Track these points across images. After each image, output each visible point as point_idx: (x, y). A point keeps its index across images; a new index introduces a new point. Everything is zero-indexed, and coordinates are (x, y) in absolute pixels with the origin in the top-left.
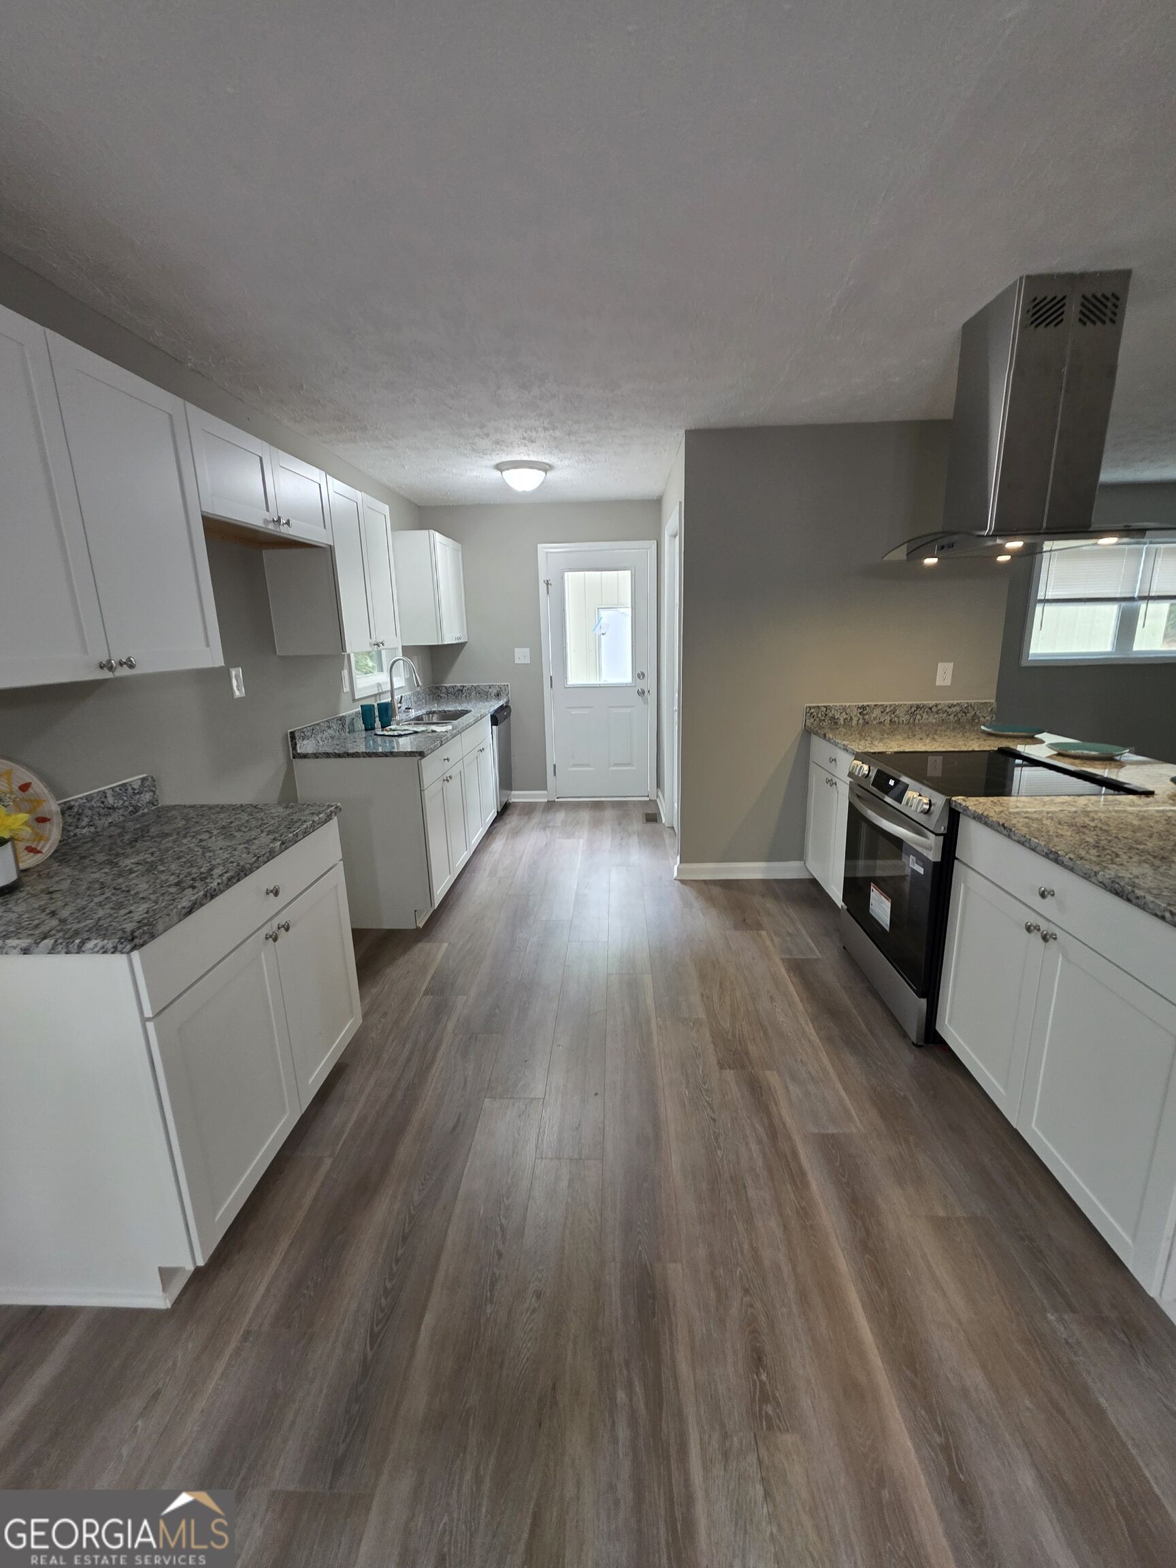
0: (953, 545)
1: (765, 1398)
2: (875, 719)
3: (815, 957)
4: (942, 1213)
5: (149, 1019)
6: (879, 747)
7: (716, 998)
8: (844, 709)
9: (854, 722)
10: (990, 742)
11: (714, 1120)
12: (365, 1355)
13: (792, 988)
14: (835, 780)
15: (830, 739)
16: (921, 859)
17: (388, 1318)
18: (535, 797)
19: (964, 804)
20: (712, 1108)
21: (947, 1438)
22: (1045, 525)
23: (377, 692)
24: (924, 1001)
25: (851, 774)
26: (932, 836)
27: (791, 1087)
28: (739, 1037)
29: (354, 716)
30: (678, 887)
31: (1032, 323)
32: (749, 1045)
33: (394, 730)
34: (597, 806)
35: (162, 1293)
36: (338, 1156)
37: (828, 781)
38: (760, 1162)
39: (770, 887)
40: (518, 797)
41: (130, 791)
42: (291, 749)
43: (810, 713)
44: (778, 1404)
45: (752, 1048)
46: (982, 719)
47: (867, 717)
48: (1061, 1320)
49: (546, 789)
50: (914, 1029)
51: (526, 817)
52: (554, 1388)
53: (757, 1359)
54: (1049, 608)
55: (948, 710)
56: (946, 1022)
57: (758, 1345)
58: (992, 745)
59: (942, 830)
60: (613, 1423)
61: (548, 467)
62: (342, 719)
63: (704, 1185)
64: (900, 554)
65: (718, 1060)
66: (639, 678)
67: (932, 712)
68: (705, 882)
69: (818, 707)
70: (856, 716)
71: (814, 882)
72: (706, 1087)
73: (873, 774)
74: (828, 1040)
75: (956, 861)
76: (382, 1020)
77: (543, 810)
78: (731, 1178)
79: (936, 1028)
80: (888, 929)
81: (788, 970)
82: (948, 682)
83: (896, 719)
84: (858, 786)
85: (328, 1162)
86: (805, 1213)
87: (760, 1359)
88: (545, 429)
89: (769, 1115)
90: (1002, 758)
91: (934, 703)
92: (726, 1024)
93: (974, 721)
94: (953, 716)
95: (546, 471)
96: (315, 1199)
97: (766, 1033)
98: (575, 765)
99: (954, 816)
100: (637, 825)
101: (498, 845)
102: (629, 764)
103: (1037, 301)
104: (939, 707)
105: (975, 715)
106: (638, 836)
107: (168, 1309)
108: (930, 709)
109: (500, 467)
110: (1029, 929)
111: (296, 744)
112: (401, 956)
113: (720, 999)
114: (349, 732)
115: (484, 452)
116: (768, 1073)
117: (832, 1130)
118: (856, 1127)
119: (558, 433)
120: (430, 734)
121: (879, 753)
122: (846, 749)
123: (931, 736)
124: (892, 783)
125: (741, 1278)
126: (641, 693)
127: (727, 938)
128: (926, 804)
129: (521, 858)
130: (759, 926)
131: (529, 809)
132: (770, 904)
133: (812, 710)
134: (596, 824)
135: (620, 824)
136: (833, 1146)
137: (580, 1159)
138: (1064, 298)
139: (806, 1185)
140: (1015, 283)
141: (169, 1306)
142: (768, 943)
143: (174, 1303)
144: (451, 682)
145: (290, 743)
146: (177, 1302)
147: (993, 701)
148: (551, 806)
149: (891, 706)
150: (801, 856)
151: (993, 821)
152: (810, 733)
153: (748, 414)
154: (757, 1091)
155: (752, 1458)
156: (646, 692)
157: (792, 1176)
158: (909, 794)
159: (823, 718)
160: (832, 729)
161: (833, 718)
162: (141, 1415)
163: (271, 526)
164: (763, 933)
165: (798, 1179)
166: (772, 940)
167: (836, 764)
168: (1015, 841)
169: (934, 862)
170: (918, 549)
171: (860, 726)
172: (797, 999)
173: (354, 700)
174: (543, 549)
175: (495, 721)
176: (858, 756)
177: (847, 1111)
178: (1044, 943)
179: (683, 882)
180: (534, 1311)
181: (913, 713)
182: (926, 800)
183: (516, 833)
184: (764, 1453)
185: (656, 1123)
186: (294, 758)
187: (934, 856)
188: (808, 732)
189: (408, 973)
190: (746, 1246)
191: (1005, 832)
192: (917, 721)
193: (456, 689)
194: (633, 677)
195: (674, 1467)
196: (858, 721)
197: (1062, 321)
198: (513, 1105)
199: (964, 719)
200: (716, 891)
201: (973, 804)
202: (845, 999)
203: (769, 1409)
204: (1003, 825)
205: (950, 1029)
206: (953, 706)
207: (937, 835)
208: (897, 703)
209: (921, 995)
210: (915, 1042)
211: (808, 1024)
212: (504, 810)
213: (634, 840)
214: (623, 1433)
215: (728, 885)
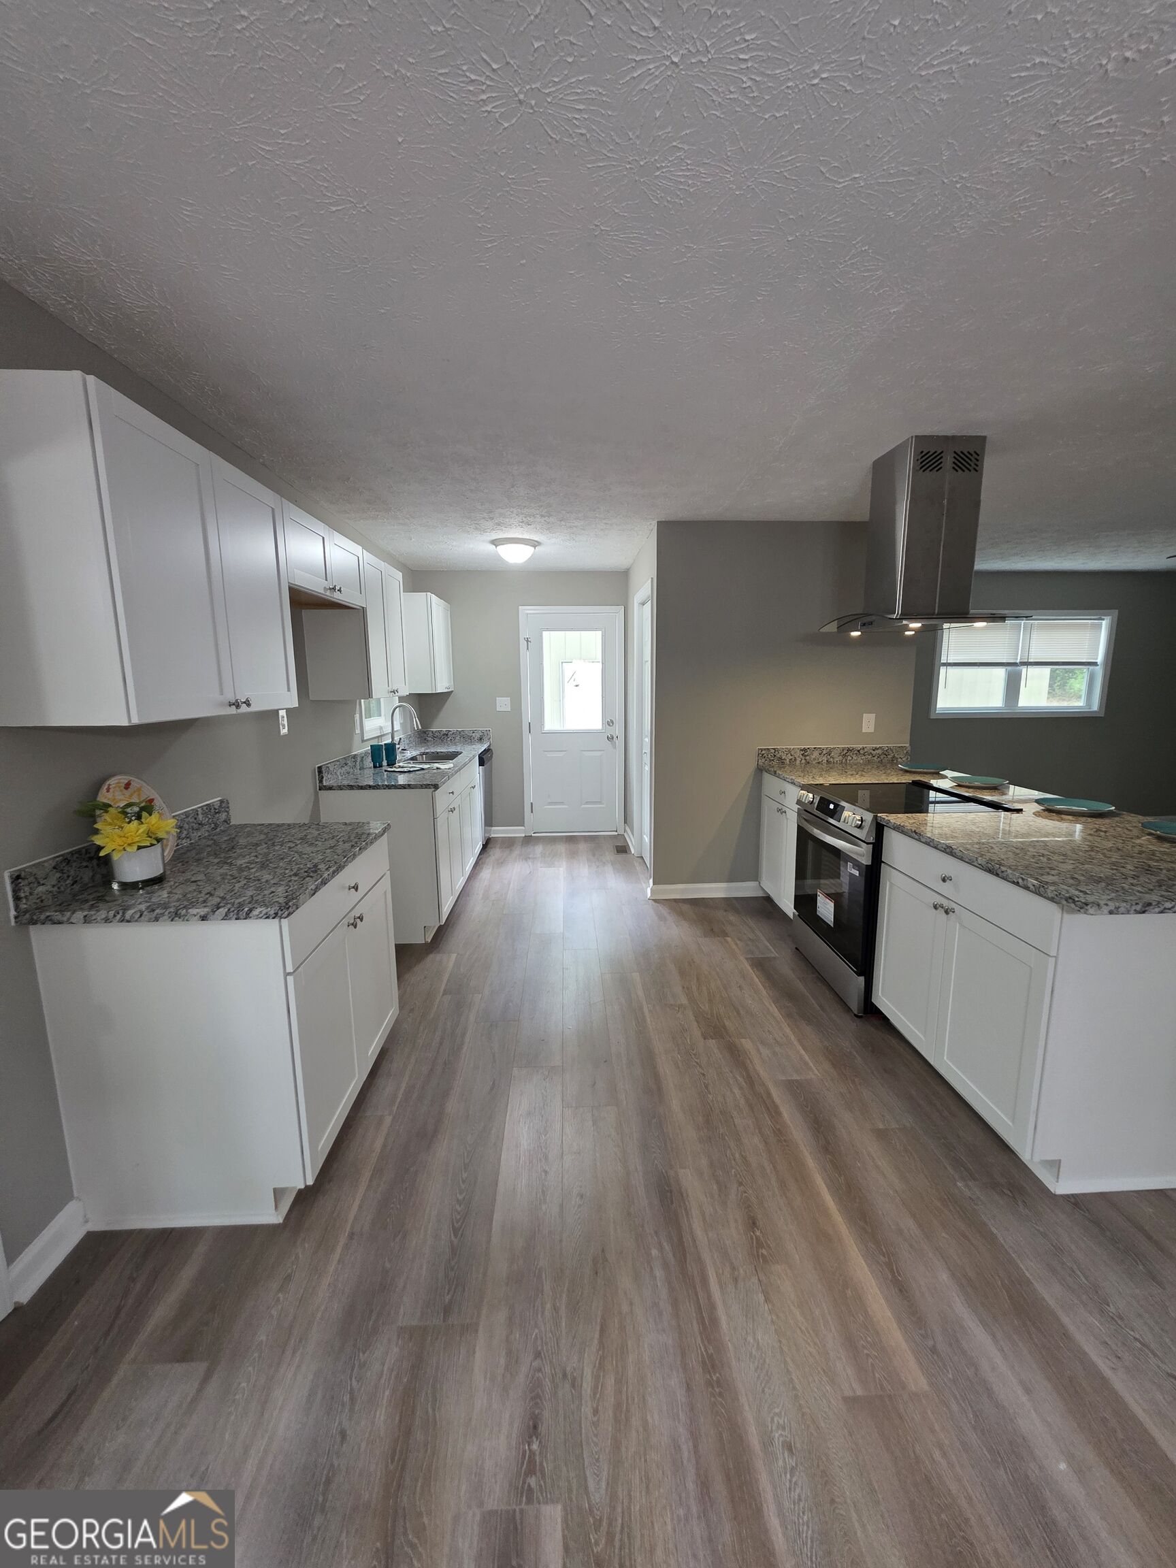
0: (872, 622)
1: (760, 1245)
2: (814, 759)
3: (773, 956)
4: (881, 1126)
5: (289, 974)
6: (820, 781)
7: (694, 987)
8: (790, 751)
9: (798, 762)
10: (906, 777)
11: (704, 1075)
12: (452, 1242)
13: (756, 980)
14: (784, 809)
15: (779, 775)
16: (857, 864)
17: (465, 1218)
18: (515, 832)
19: (887, 818)
20: (700, 1067)
21: (889, 1258)
22: (936, 611)
23: (379, 734)
24: (862, 979)
25: (799, 802)
26: (864, 845)
27: (762, 1050)
28: (717, 1016)
29: (363, 755)
30: (652, 905)
31: (921, 468)
32: (725, 1021)
33: (402, 767)
34: (571, 840)
35: (274, 1211)
36: (396, 1113)
37: (779, 810)
38: (742, 1102)
39: (731, 904)
40: (499, 832)
41: (213, 811)
42: (318, 782)
43: (761, 754)
44: (769, 1247)
45: (727, 1023)
46: (899, 760)
47: (807, 758)
48: (967, 1186)
49: (523, 826)
50: (855, 1003)
51: (509, 849)
52: (603, 1251)
53: (753, 1224)
54: (951, 670)
55: (873, 752)
56: (880, 994)
57: (752, 1215)
58: (908, 779)
59: (871, 840)
60: (651, 1268)
61: (537, 544)
62: (355, 757)
63: (701, 1118)
64: (832, 628)
65: (702, 1032)
66: (609, 725)
67: (860, 754)
68: (675, 900)
69: (768, 749)
70: (799, 757)
71: (768, 899)
72: (694, 1052)
73: (816, 801)
74: (788, 1016)
75: (882, 864)
76: (411, 1014)
77: (522, 845)
78: (721, 1112)
79: (873, 1001)
80: (832, 925)
81: (752, 965)
82: (872, 730)
83: (831, 759)
84: (804, 810)
85: (388, 1120)
86: (780, 1133)
87: (754, 1223)
88: (542, 516)
89: (746, 1069)
90: (916, 788)
91: (861, 746)
92: (705, 1007)
93: (893, 762)
94: (876, 757)
95: (535, 547)
96: (384, 1146)
97: (738, 1013)
98: (550, 804)
99: (879, 828)
100: (610, 855)
101: (486, 874)
102: (600, 803)
103: (924, 454)
104: (866, 750)
105: (894, 757)
106: (612, 864)
107: (280, 1224)
108: (859, 751)
109: (495, 543)
110: (935, 907)
111: (323, 778)
112: (415, 965)
113: (699, 989)
114: (360, 769)
115: (485, 531)
116: (743, 1040)
117: (796, 1077)
118: (815, 1075)
119: (552, 519)
120: (435, 771)
121: (820, 784)
122: (793, 783)
123: (860, 773)
124: (832, 806)
125: (736, 1176)
126: (611, 738)
127: (699, 944)
128: (859, 820)
129: (509, 884)
130: (725, 934)
131: (509, 843)
132: (732, 917)
133: (763, 752)
134: (572, 855)
135: (594, 855)
136: (797, 1088)
137: (600, 1106)
138: (942, 452)
139: (779, 1113)
140: (908, 439)
141: (281, 1220)
142: (734, 947)
143: (285, 1218)
144: (437, 727)
145: (317, 777)
146: (287, 1218)
147: (908, 745)
148: (528, 840)
149: (827, 748)
150: (755, 876)
151: (907, 829)
152: (762, 770)
153: (708, 511)
154: (735, 1054)
155: (755, 1280)
156: (615, 737)
157: (768, 1108)
158: (846, 814)
159: (772, 759)
160: (780, 768)
161: (780, 758)
162: (280, 1290)
163: (328, 593)
164: (729, 939)
165: (774, 1113)
166: (736, 944)
167: (785, 795)
168: (923, 843)
169: (866, 865)
170: (846, 624)
171: (803, 765)
172: (761, 986)
173: (363, 741)
174: (525, 610)
175: (482, 762)
176: (803, 787)
177: (806, 1064)
178: (946, 916)
179: (655, 901)
180: (580, 1206)
181: (845, 755)
182: (859, 818)
183: (501, 863)
184: (763, 1277)
185: (656, 1077)
186: (320, 790)
187: (866, 860)
188: (760, 770)
189: (425, 978)
190: (737, 1156)
191: (916, 837)
192: (848, 762)
193: (442, 733)
194: (603, 724)
195: (699, 1289)
196: (801, 761)
197: (941, 468)
198: (537, 1071)
199: (885, 759)
200: (686, 907)
201: (894, 818)
202: (801, 987)
203: (764, 1251)
204: (915, 831)
205: (883, 1000)
206: (877, 749)
207: (868, 843)
208: (832, 747)
209: (859, 974)
210: (856, 1013)
211: (771, 1005)
212: (487, 844)
213: (609, 869)
214: (659, 1273)
215: (694, 902)
